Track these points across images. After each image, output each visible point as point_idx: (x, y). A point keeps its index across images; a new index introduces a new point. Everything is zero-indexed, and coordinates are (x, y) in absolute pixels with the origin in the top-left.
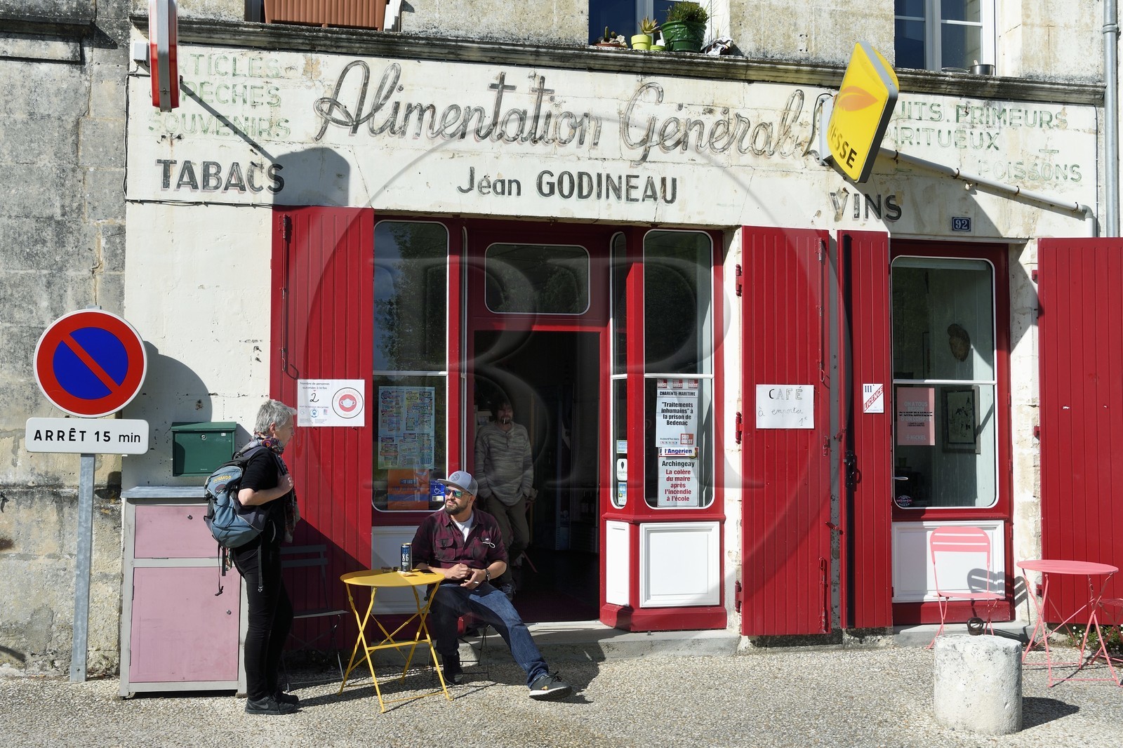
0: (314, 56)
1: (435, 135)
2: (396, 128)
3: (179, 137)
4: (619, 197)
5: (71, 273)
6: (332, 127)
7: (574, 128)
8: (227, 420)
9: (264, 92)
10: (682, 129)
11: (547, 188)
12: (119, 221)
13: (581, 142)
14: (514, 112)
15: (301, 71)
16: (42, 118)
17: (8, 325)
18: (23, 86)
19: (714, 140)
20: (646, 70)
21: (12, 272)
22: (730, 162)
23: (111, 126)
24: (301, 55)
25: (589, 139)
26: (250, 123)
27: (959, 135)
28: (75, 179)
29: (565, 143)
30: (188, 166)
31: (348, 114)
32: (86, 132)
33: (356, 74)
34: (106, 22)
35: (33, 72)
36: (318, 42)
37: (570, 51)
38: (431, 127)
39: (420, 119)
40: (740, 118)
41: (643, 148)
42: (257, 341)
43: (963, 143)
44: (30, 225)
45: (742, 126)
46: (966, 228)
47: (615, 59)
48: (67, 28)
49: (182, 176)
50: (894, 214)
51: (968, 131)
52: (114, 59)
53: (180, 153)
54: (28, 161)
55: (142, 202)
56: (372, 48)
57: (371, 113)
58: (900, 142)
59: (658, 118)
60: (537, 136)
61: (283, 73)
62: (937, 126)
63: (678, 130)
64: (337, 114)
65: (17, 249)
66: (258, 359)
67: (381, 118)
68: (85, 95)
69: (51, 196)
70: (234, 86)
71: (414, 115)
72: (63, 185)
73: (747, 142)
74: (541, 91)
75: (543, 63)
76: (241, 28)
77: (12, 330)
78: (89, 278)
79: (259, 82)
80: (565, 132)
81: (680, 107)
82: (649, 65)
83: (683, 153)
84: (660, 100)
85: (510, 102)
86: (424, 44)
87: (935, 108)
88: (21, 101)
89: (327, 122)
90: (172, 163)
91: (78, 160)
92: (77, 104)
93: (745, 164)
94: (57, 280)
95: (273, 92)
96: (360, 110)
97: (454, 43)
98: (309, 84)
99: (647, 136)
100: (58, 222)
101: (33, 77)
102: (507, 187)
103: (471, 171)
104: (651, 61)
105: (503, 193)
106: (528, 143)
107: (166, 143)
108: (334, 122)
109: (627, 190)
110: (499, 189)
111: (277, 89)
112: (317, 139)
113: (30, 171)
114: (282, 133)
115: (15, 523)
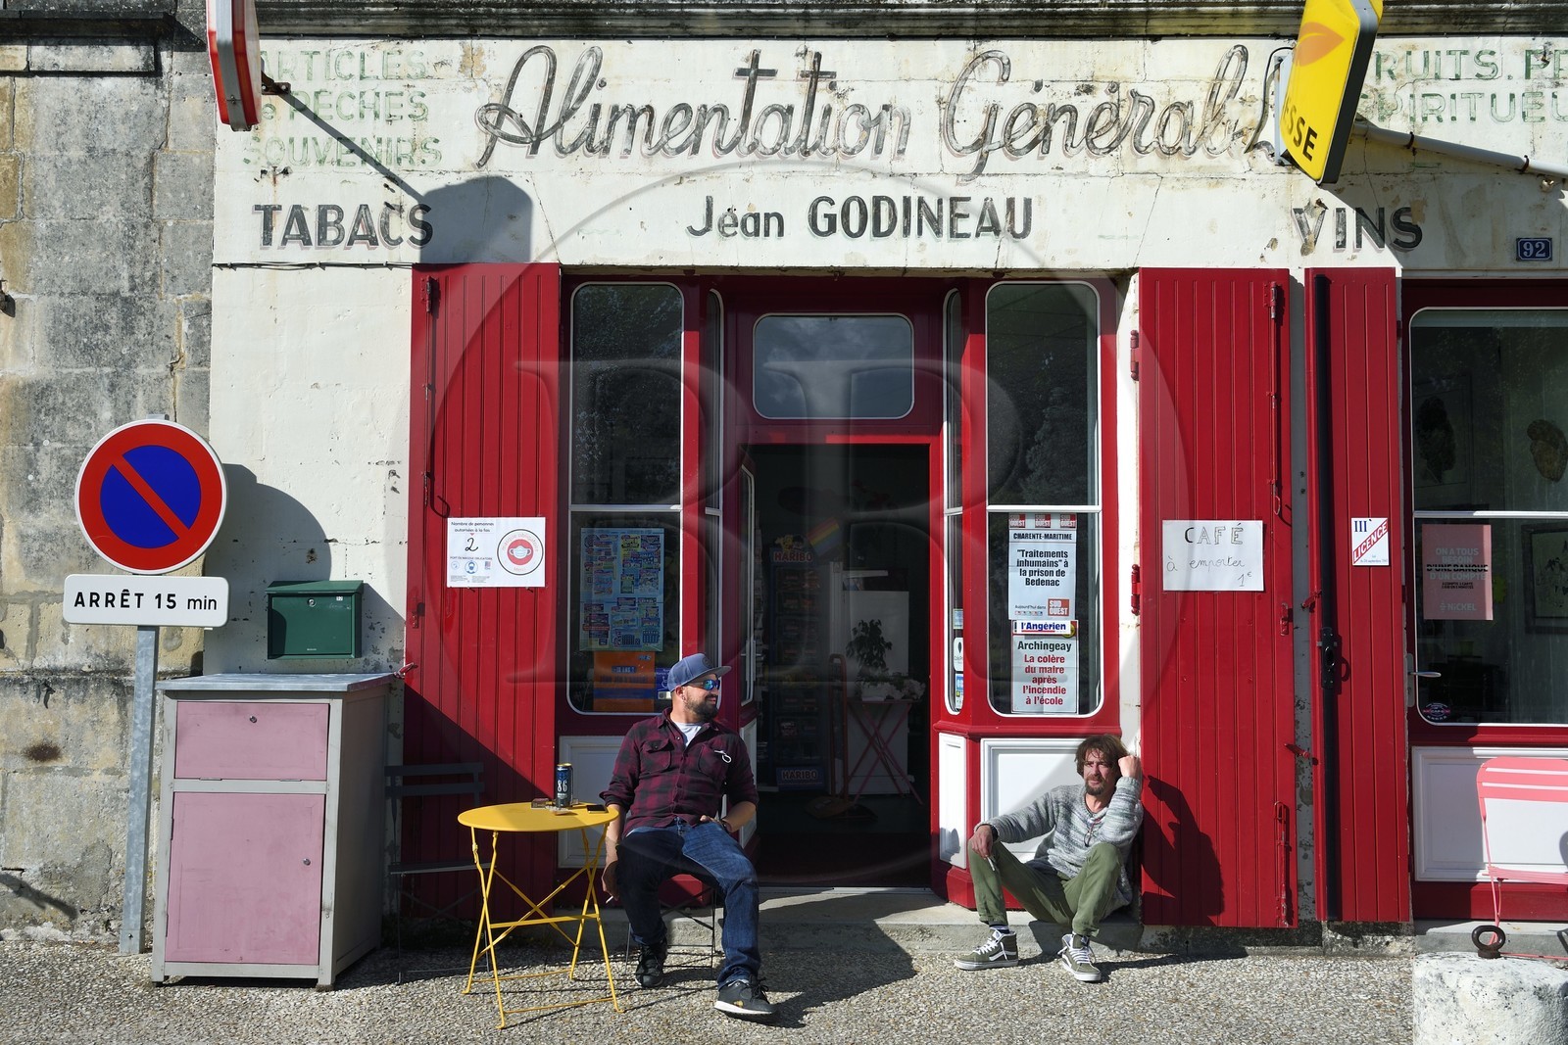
0: (476, 43)
1: (653, 151)
2: (596, 143)
3: (285, 172)
4: (938, 233)
5: (142, 370)
6: (501, 146)
7: (867, 129)
8: (351, 578)
9: (405, 99)
10: (1041, 120)
11: (825, 222)
12: (205, 295)
13: (878, 150)
14: (774, 109)
15: (456, 66)
16: (105, 154)
17: (59, 445)
18: (80, 111)
19: (1094, 135)
20: (981, 31)
21: (65, 371)
22: (1121, 167)
23: (196, 160)
24: (456, 43)
25: (890, 144)
26: (384, 147)
27: (1530, 100)
28: (148, 239)
29: (852, 153)
30: (297, 213)
31: (524, 127)
32: (163, 169)
33: (537, 65)
34: (190, 14)
35: (94, 91)
36: (478, 22)
37: (857, 10)
38: (648, 138)
39: (632, 128)
40: (1138, 98)
41: (977, 154)
42: (393, 462)
43: (1538, 114)
44: (88, 304)
45: (1142, 110)
46: (1544, 255)
47: (930, 16)
48: (135, 25)
49: (289, 227)
50: (1409, 239)
51: (1548, 93)
52: (200, 66)
53: (286, 194)
54: (86, 216)
55: (233, 266)
56: (557, 26)
57: (559, 123)
58: (1419, 120)
59: (1001, 104)
60: (810, 144)
61: (430, 71)
62: (1489, 87)
63: (1035, 123)
64: (509, 127)
65: (71, 339)
66: (394, 489)
67: (573, 129)
68: (161, 119)
69: (117, 264)
70: (362, 94)
71: (623, 123)
72: (132, 247)
73: (1148, 137)
74: (815, 75)
75: (818, 32)
76: (366, 8)
77: (63, 452)
78: (167, 377)
79: (396, 86)
80: (852, 136)
81: (1038, 86)
82: (984, 23)
83: (1042, 158)
84: (1005, 77)
85: (766, 93)
86: (633, 15)
87: (1484, 58)
88: (77, 132)
89: (494, 139)
90: (275, 208)
91: (152, 211)
92: (151, 132)
93: (1145, 170)
94: (124, 381)
95: (418, 99)
96: (542, 119)
97: (677, 10)
98: (469, 84)
99: (984, 134)
100: (125, 300)
101: (93, 98)
102: (763, 224)
103: (708, 202)
104: (989, 16)
105: (756, 233)
106: (795, 156)
107: (267, 181)
108: (505, 139)
109: (952, 220)
110: (750, 227)
111: (423, 95)
112: (479, 166)
113: (89, 229)
114: (429, 158)
115: (63, 724)
